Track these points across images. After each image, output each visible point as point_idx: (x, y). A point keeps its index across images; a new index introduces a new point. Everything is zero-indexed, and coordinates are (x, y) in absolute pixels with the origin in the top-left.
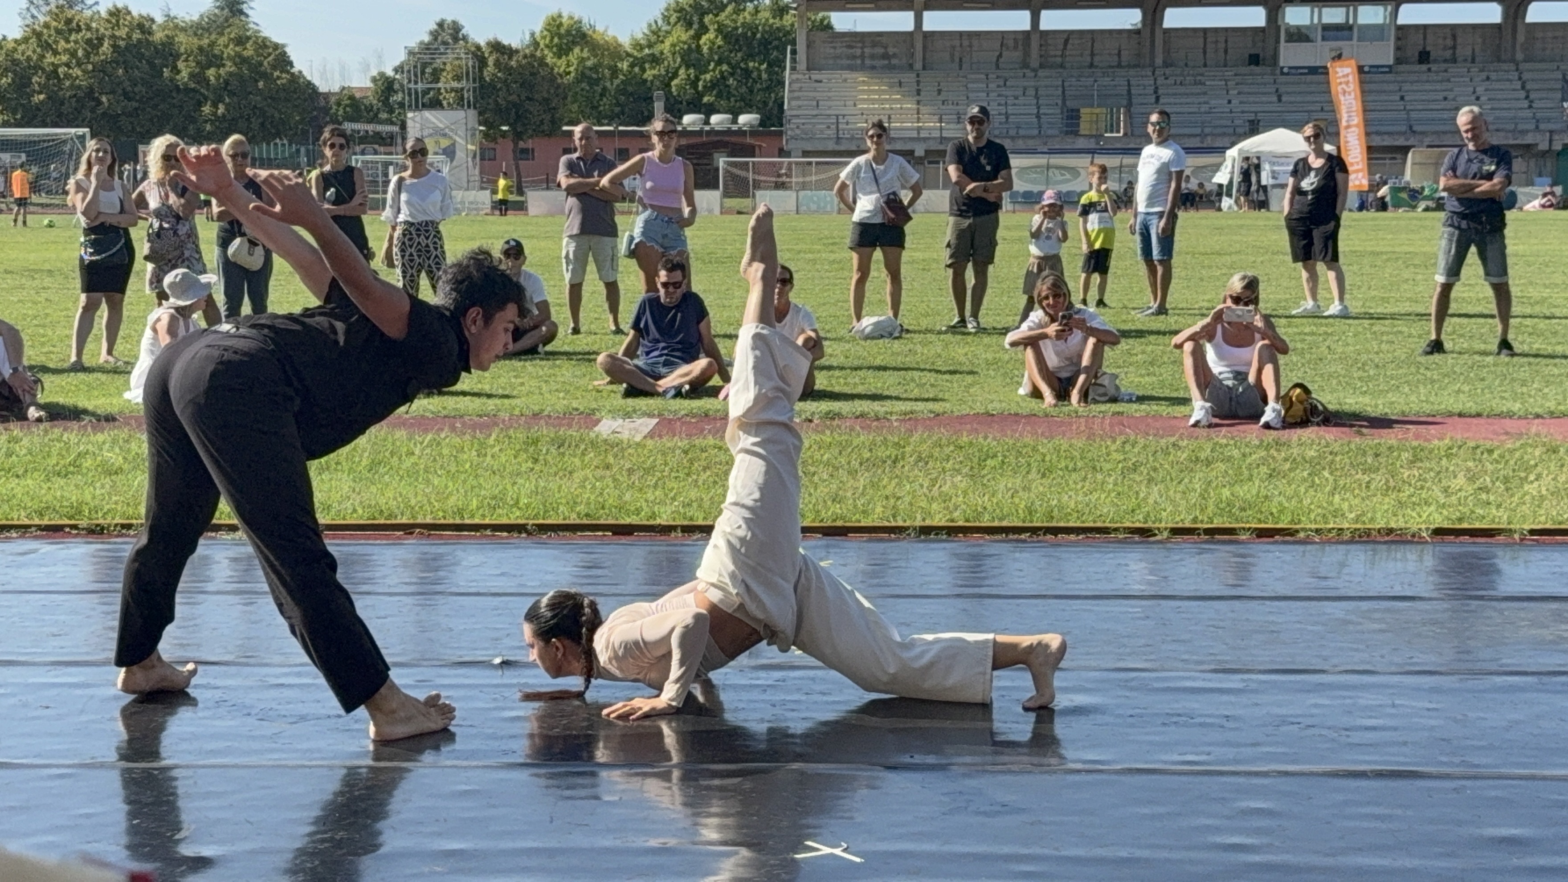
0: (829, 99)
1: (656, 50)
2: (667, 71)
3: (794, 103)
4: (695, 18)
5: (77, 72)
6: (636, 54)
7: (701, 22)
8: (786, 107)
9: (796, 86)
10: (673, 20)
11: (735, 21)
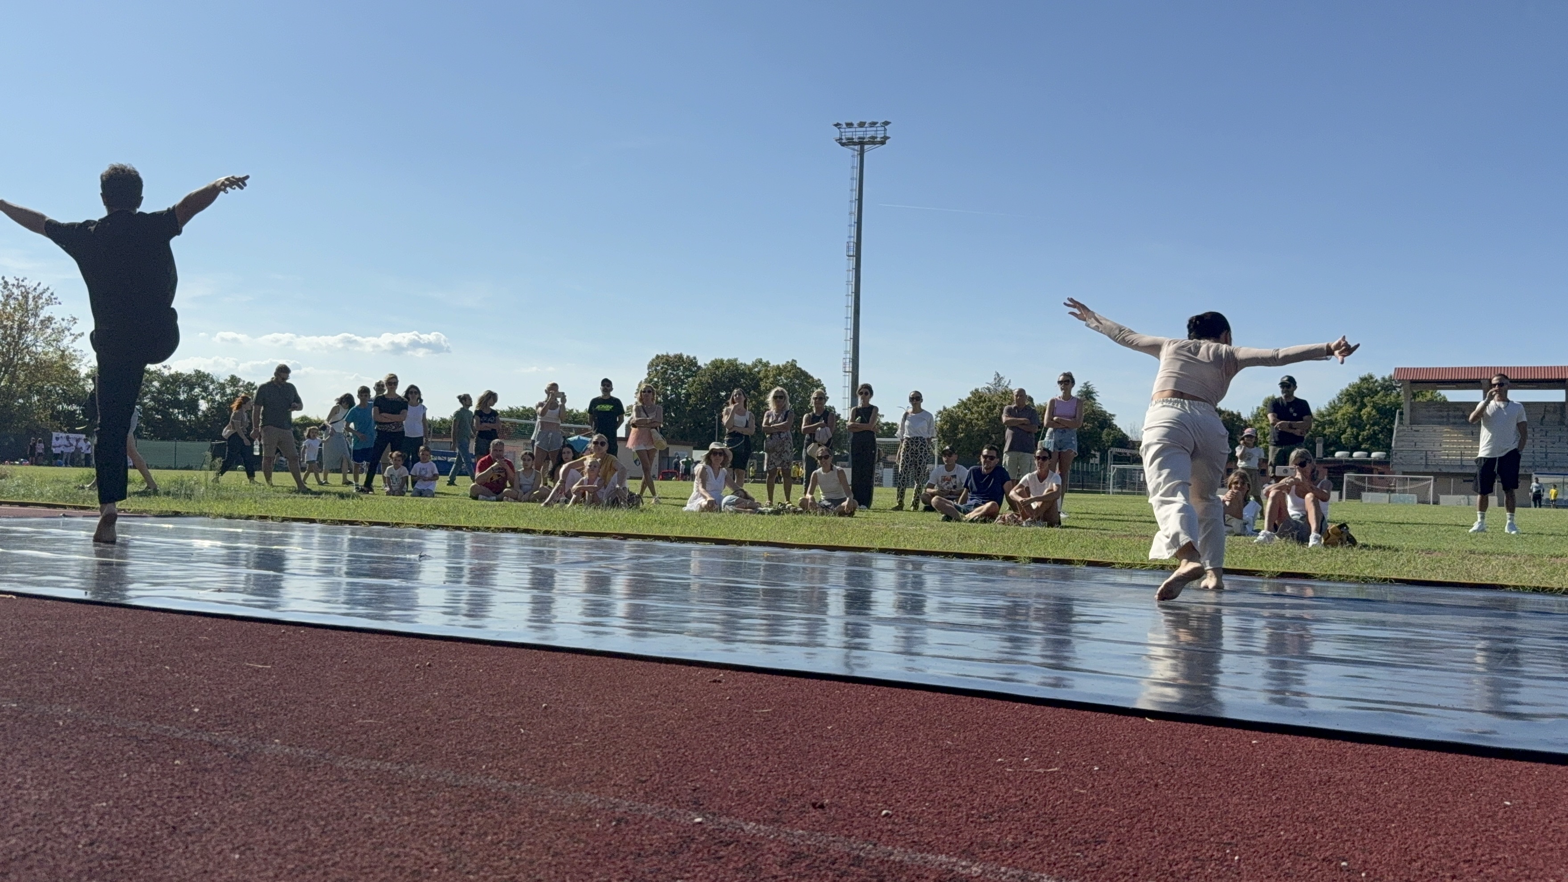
0: (1423, 442)
1: (1333, 418)
2: (1339, 429)
3: (1399, 444)
4: (1358, 399)
5: (980, 423)
6: (1320, 419)
7: (1362, 402)
8: (1393, 445)
9: (1401, 434)
10: (1344, 400)
11: (1384, 401)
